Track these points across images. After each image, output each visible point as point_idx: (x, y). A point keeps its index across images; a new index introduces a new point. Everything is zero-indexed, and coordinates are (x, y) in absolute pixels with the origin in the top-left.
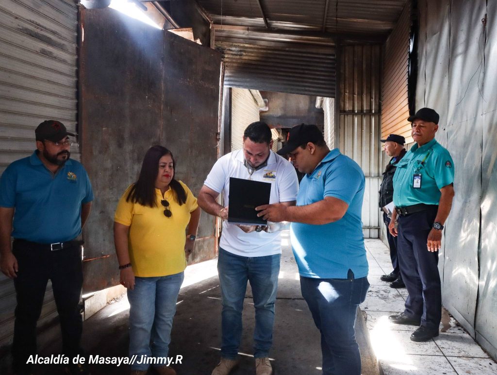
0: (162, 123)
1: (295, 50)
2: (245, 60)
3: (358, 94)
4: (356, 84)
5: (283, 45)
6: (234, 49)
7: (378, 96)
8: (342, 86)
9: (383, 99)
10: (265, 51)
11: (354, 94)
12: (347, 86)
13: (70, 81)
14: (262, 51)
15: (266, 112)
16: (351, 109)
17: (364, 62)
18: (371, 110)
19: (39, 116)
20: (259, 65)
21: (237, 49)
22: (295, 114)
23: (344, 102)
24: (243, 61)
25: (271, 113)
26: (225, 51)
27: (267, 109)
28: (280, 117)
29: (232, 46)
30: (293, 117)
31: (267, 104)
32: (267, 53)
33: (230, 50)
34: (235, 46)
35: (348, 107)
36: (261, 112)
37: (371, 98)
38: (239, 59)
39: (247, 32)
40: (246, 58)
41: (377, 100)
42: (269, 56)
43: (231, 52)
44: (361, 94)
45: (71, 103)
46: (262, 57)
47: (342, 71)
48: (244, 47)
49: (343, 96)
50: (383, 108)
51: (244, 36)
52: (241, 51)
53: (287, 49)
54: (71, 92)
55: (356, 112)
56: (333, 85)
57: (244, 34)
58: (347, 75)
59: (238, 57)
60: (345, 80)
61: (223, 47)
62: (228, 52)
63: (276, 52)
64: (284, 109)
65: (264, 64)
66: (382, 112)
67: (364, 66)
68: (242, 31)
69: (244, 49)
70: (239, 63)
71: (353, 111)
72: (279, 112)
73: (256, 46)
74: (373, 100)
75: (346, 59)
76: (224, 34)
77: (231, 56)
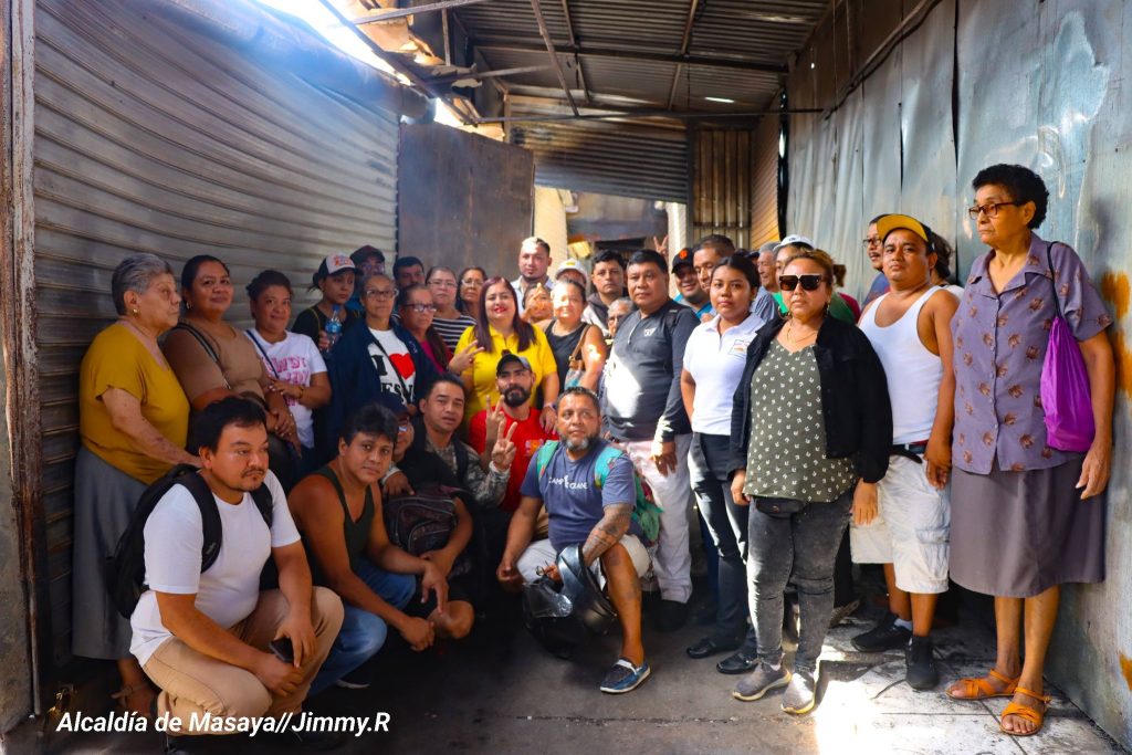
0: (469, 248)
1: (629, 134)
2: (555, 146)
3: (720, 200)
4: (716, 185)
5: (612, 126)
6: (538, 130)
7: (747, 203)
8: (697, 187)
9: (754, 207)
10: (585, 135)
11: (713, 199)
12: (704, 187)
13: (390, 207)
14: (580, 134)
15: (574, 214)
16: (710, 220)
17: (728, 154)
18: (737, 223)
19: (351, 246)
20: (574, 154)
21: (544, 131)
22: (621, 218)
23: (699, 210)
24: (553, 149)
25: (582, 217)
26: (526, 134)
27: (576, 210)
28: (596, 223)
29: (536, 126)
30: (618, 223)
31: (575, 202)
32: (588, 138)
33: (533, 132)
34: (541, 127)
35: (705, 218)
36: (568, 214)
37: (737, 205)
38: (548, 145)
39: (558, 107)
40: (557, 144)
41: (746, 209)
42: (589, 141)
43: (534, 135)
44: (723, 199)
45: (391, 232)
46: (581, 143)
47: (696, 166)
48: (554, 128)
49: (698, 201)
50: (753, 221)
51: (554, 112)
52: (549, 134)
53: (617, 132)
54: (391, 220)
55: (717, 225)
56: (684, 186)
57: (553, 109)
58: (703, 172)
59: (545, 142)
60: (700, 180)
61: (523, 128)
62: (531, 135)
63: (601, 137)
64: (604, 209)
65: (582, 153)
66: (753, 226)
67: (728, 160)
68: (550, 106)
69: (553, 132)
70: (546, 151)
71: (712, 224)
72: (595, 215)
73: (571, 128)
74: (740, 208)
75: (703, 149)
76: (525, 109)
77: (535, 141)
